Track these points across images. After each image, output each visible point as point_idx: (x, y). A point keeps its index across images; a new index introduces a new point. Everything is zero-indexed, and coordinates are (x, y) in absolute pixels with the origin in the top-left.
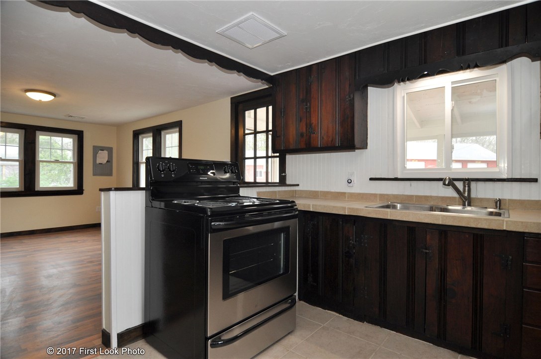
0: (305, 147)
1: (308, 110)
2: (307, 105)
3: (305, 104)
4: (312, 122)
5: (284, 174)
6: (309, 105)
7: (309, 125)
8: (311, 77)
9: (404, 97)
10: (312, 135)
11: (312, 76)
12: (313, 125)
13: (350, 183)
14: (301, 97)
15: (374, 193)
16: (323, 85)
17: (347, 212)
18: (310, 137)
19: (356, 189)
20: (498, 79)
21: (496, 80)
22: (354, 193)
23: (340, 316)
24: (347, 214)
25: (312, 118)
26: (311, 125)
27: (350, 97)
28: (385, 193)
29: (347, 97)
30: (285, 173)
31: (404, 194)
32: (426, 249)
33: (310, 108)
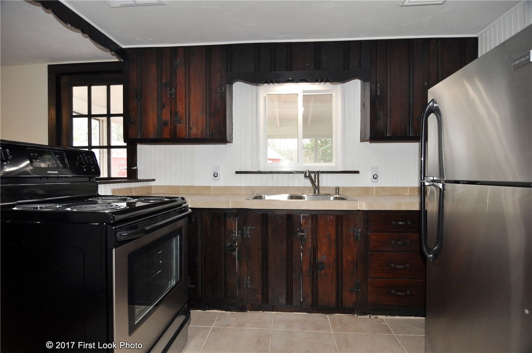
0: (169, 137)
1: (173, 97)
2: (171, 90)
3: (169, 89)
4: (177, 110)
5: (135, 168)
6: (174, 90)
7: (174, 113)
8: (176, 61)
9: (265, 97)
10: (178, 125)
11: (178, 60)
12: (179, 114)
13: (216, 176)
14: (164, 81)
15: (239, 185)
16: (191, 72)
17: (230, 205)
18: (175, 127)
20: (334, 94)
21: (332, 95)
22: (219, 187)
23: (223, 311)
24: (230, 207)
25: (178, 106)
26: (176, 113)
27: (221, 89)
29: (219, 89)
30: (136, 166)
31: (267, 186)
32: (301, 232)
33: (175, 93)
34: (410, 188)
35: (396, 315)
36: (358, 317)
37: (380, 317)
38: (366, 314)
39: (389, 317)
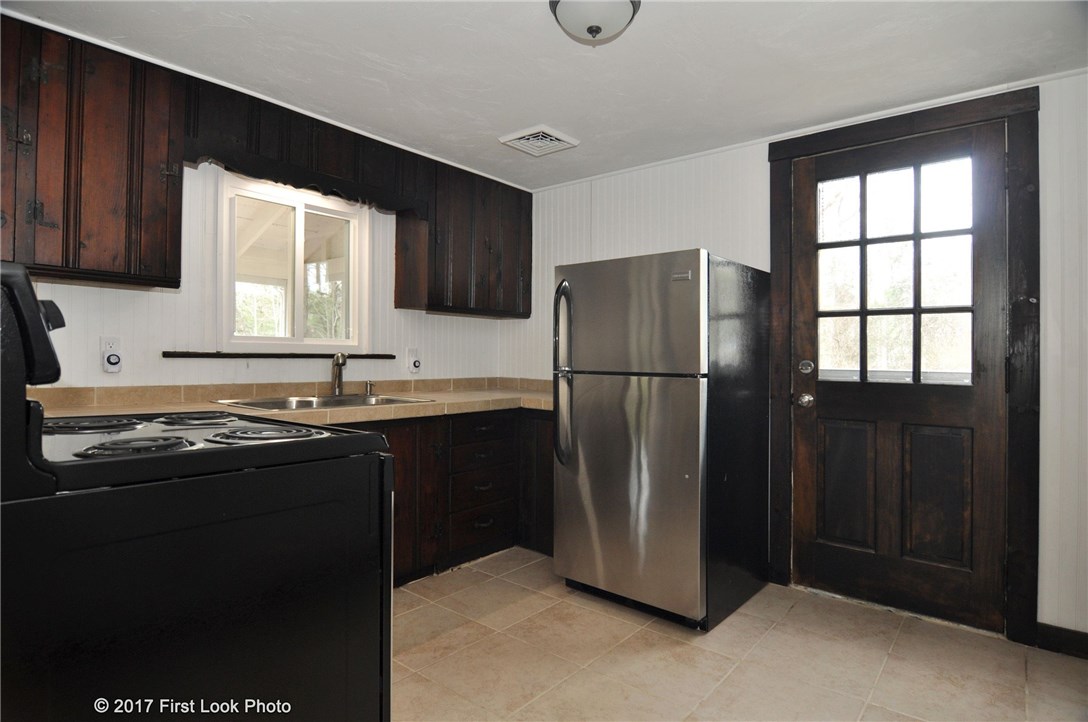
1: (26, 153)
9: (233, 200)
13: (117, 363)
19: (126, 377)
20: (351, 222)
27: (170, 168)
28: (196, 383)
31: (235, 382)
34: (454, 380)
35: (478, 557)
36: (440, 575)
37: (464, 566)
38: (448, 568)
39: (473, 563)
